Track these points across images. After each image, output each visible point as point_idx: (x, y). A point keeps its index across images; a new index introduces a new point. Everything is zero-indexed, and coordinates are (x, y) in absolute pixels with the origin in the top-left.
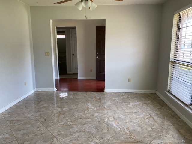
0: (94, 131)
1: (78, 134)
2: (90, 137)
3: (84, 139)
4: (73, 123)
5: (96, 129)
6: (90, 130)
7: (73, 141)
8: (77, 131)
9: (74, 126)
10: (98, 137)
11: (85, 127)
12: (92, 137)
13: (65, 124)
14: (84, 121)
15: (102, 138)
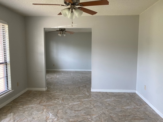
0: (68, 111)
1: (80, 109)
2: (71, 107)
3: (75, 107)
4: (85, 117)
5: (66, 112)
6: (71, 111)
7: (81, 105)
8: (80, 111)
9: (84, 114)
10: (66, 108)
11: (75, 114)
12: (70, 108)
13: (92, 116)
14: (76, 118)
15: (64, 107)
